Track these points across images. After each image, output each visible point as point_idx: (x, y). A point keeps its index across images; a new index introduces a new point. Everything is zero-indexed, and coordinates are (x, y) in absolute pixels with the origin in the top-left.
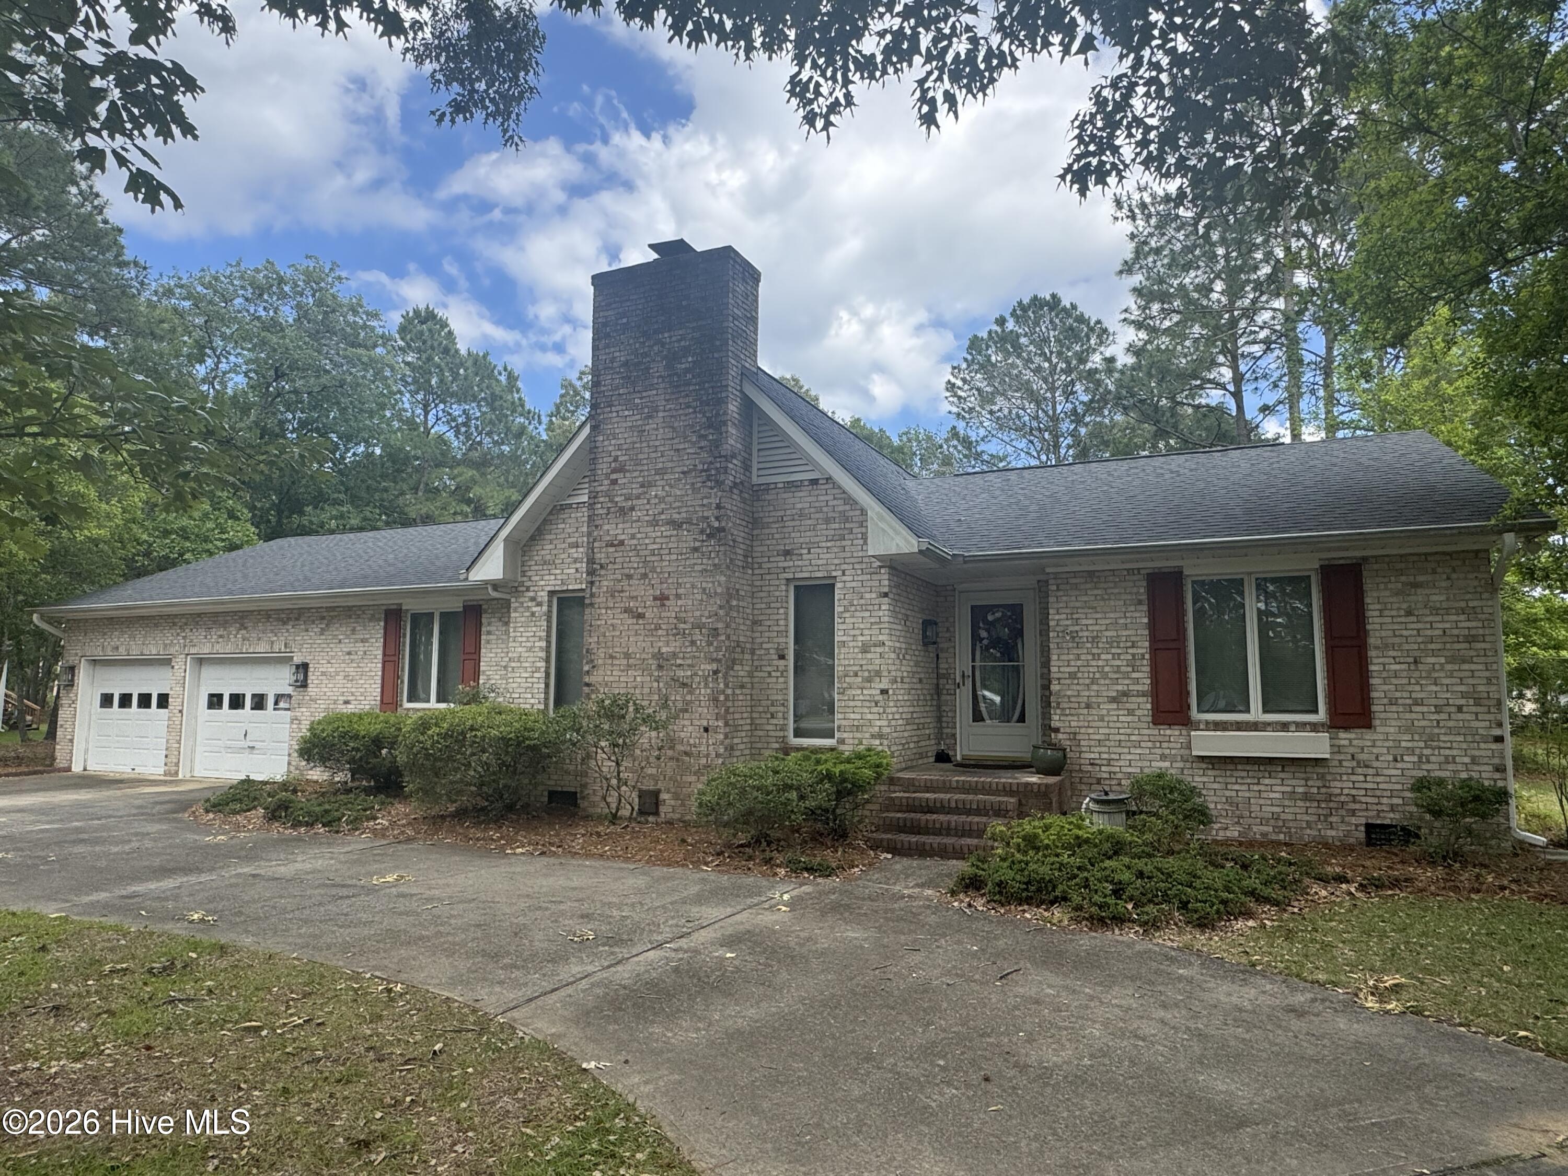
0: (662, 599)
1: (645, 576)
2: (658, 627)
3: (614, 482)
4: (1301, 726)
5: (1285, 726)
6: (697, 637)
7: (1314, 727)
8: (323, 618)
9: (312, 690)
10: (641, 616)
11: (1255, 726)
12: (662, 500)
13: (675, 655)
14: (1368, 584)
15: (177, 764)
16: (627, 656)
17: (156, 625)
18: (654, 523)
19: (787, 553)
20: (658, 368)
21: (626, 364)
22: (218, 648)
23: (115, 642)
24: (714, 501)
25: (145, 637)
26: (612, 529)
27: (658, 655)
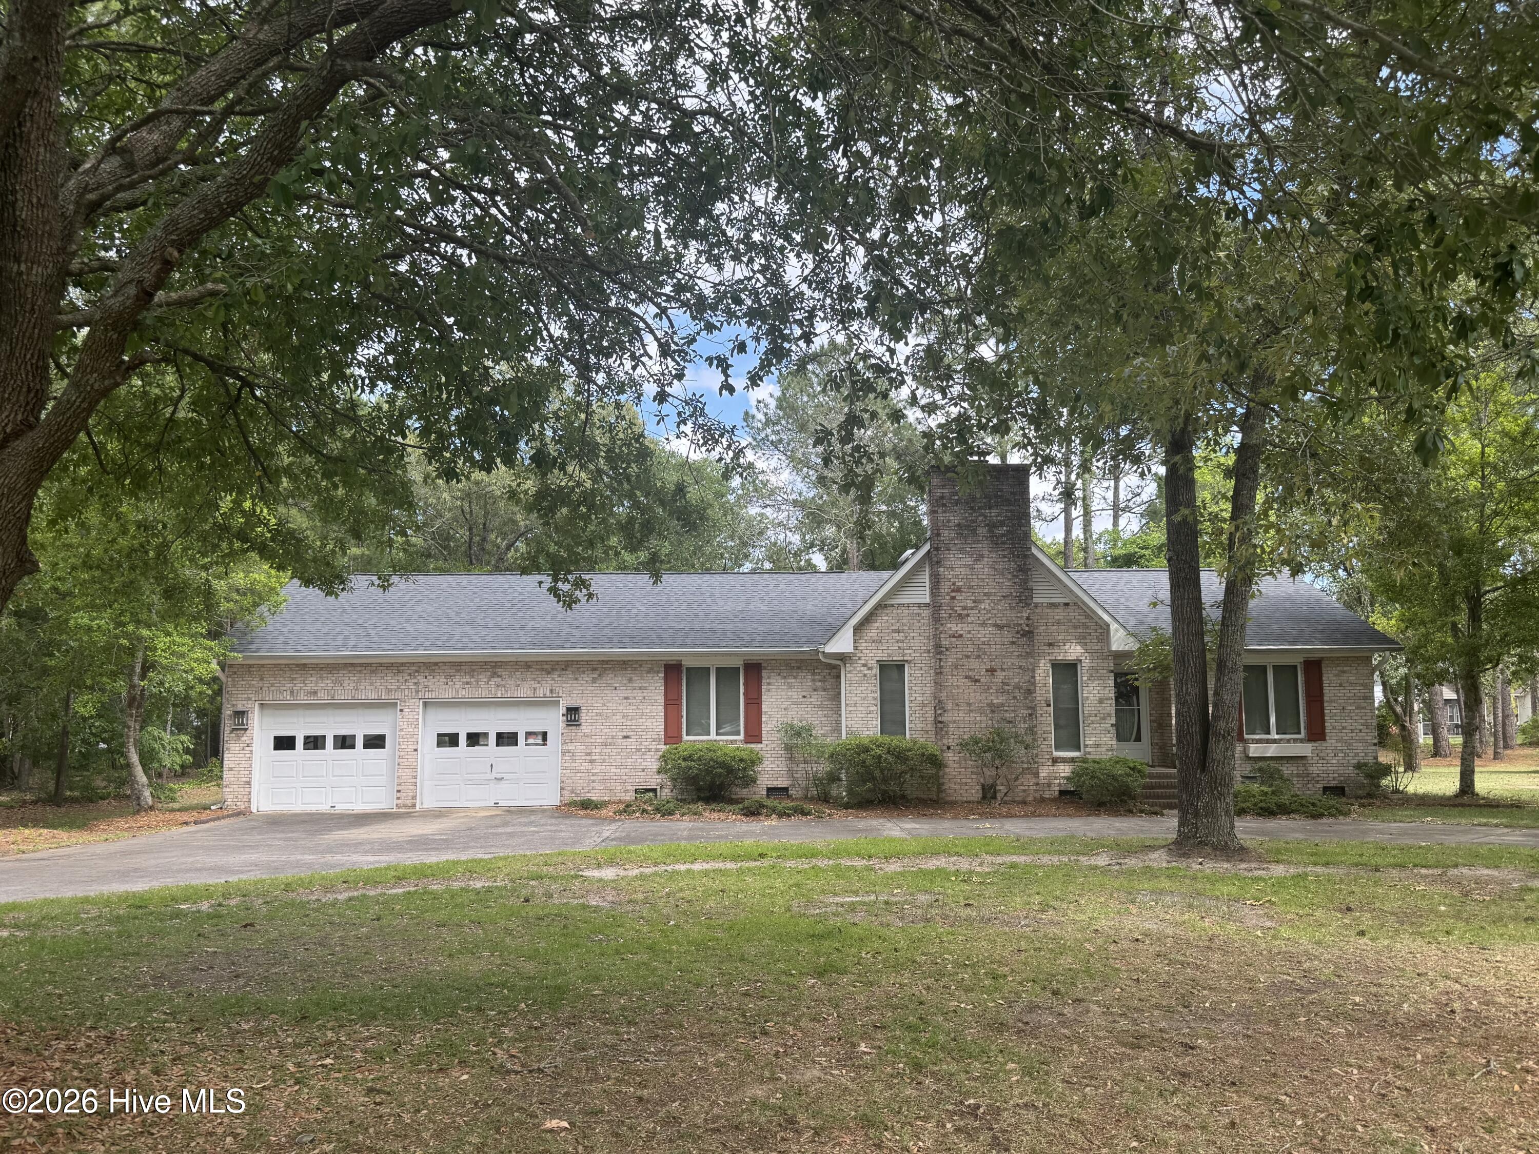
0: (992, 671)
1: (978, 657)
2: (989, 688)
3: (953, 598)
4: (1295, 741)
5: (1288, 741)
6: (1017, 694)
7: (1301, 741)
8: (594, 669)
9: (585, 728)
10: (977, 681)
11: (1275, 741)
12: (988, 612)
13: (1002, 705)
14: (1324, 670)
15: (414, 797)
16: (969, 705)
17: (372, 672)
18: (984, 625)
19: (1050, 645)
20: (982, 531)
21: (959, 525)
22: (463, 693)
23: (310, 686)
24: (1025, 615)
25: (358, 682)
26: (953, 627)
27: (991, 705)
